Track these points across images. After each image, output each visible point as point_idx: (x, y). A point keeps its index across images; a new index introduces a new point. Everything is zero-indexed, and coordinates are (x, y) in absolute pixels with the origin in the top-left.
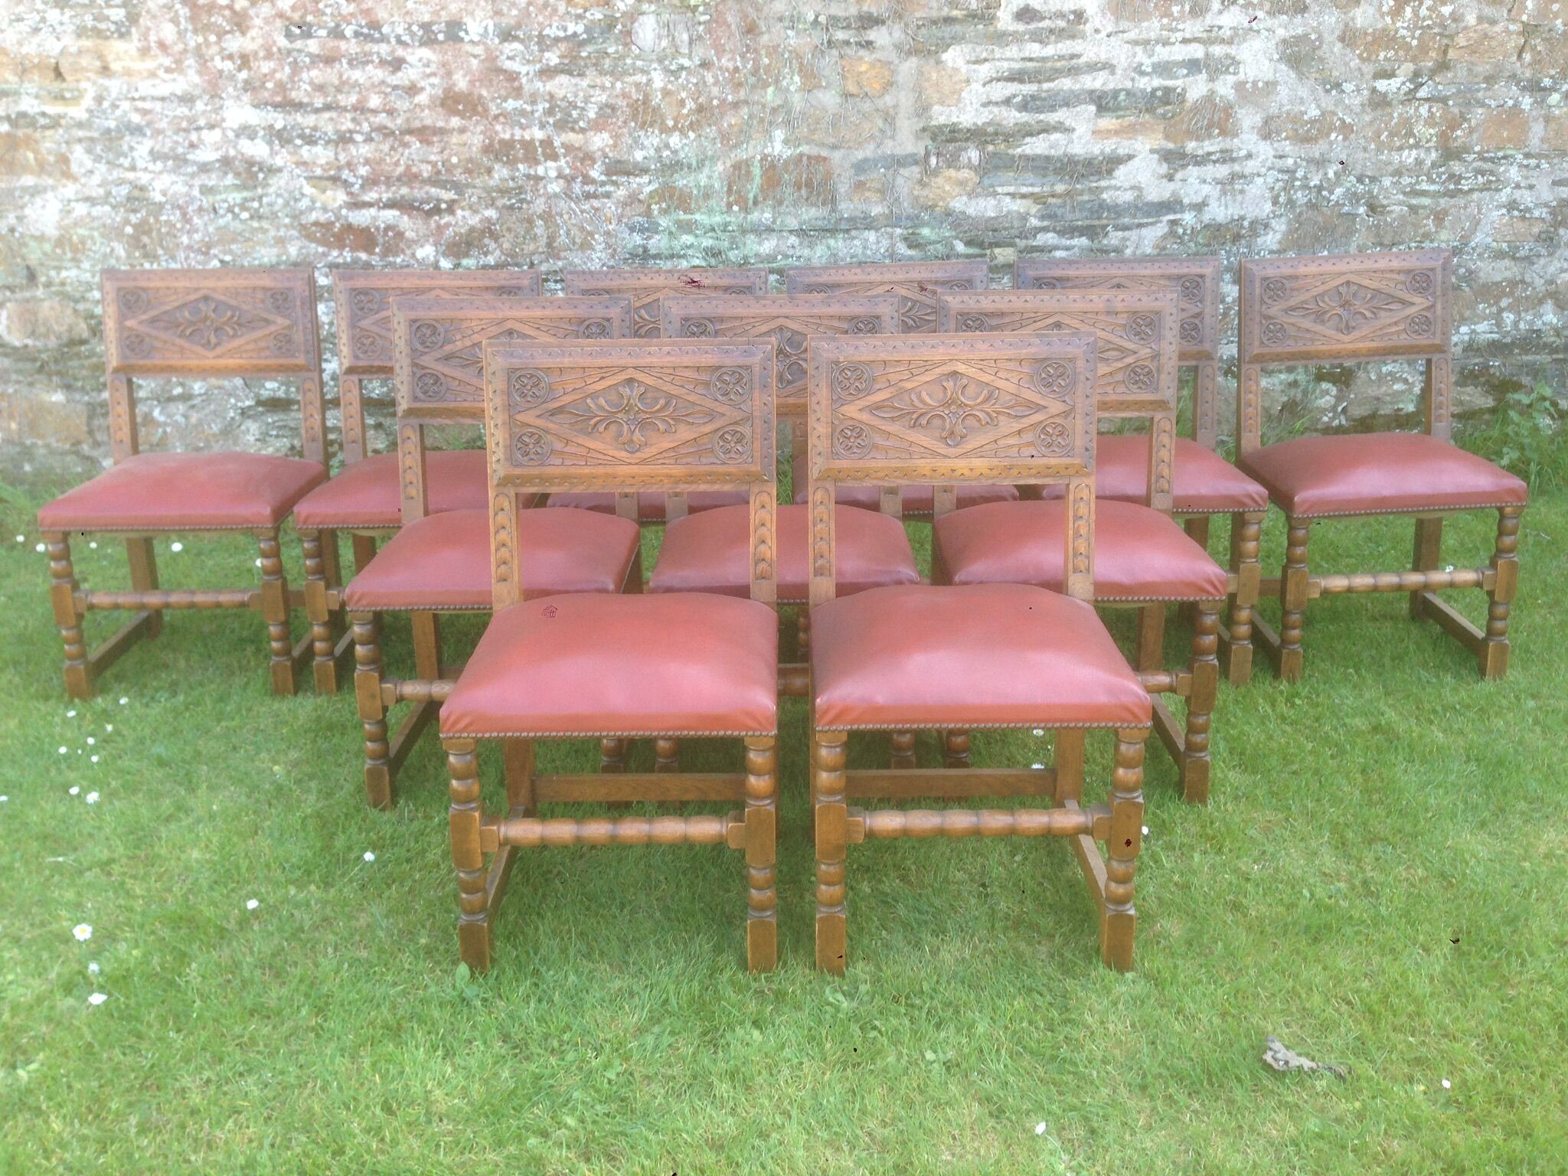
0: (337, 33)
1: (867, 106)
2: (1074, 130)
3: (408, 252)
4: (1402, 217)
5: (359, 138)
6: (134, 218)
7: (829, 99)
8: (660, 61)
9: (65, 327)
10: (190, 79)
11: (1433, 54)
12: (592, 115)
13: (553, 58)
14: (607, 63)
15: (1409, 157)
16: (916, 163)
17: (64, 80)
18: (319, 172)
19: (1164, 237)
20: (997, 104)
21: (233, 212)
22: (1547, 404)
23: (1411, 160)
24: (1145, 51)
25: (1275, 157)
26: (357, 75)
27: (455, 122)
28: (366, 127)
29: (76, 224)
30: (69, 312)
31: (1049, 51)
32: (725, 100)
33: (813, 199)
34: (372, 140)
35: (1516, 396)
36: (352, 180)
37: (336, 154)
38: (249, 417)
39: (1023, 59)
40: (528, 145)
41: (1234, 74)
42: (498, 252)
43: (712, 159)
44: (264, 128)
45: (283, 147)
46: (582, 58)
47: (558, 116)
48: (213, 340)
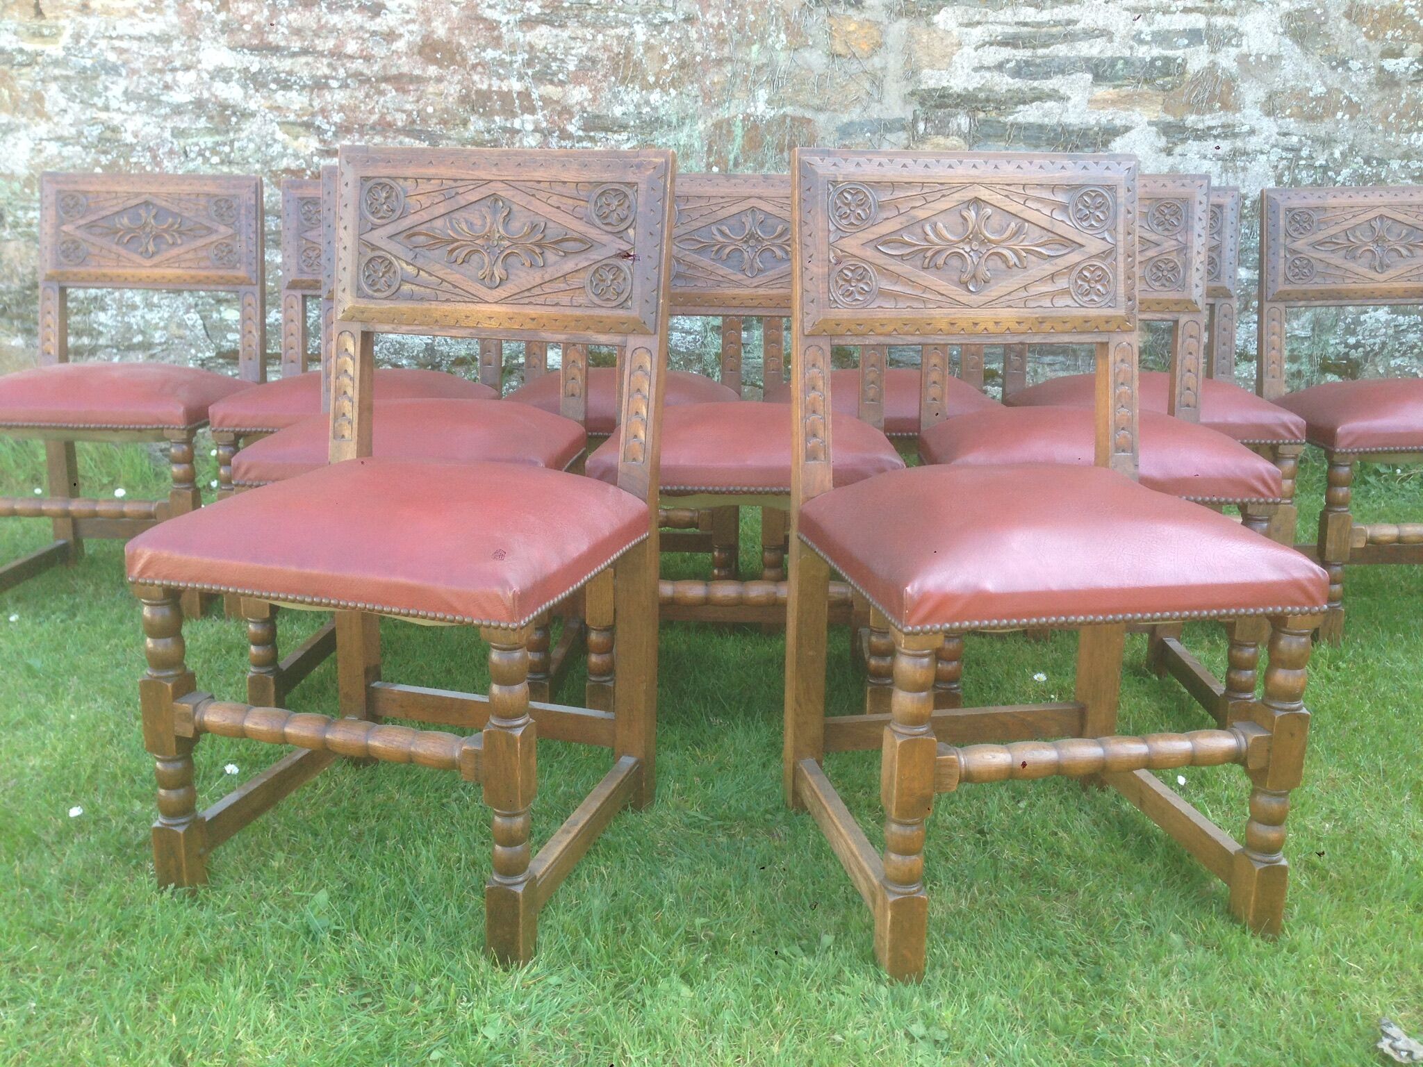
1: (854, 67)
2: (1069, 98)
5: (334, 84)
6: (104, 160)
7: (815, 59)
8: (644, 14)
10: (169, 19)
12: (572, 67)
13: (534, 8)
15: (1417, 140)
16: (904, 128)
17: (43, 17)
18: (292, 117)
20: (989, 68)
21: (203, 155)
23: (1420, 143)
24: (1145, 18)
25: (1279, 134)
26: (335, 19)
27: (433, 70)
28: (342, 73)
29: (46, 163)
31: (1045, 16)
32: (708, 56)
34: (347, 86)
36: (325, 126)
37: (311, 100)
39: (1017, 23)
40: (505, 97)
41: (1237, 46)
43: (692, 117)
44: (239, 71)
45: (257, 91)
46: (563, 8)
47: (538, 67)
48: (151, 248)
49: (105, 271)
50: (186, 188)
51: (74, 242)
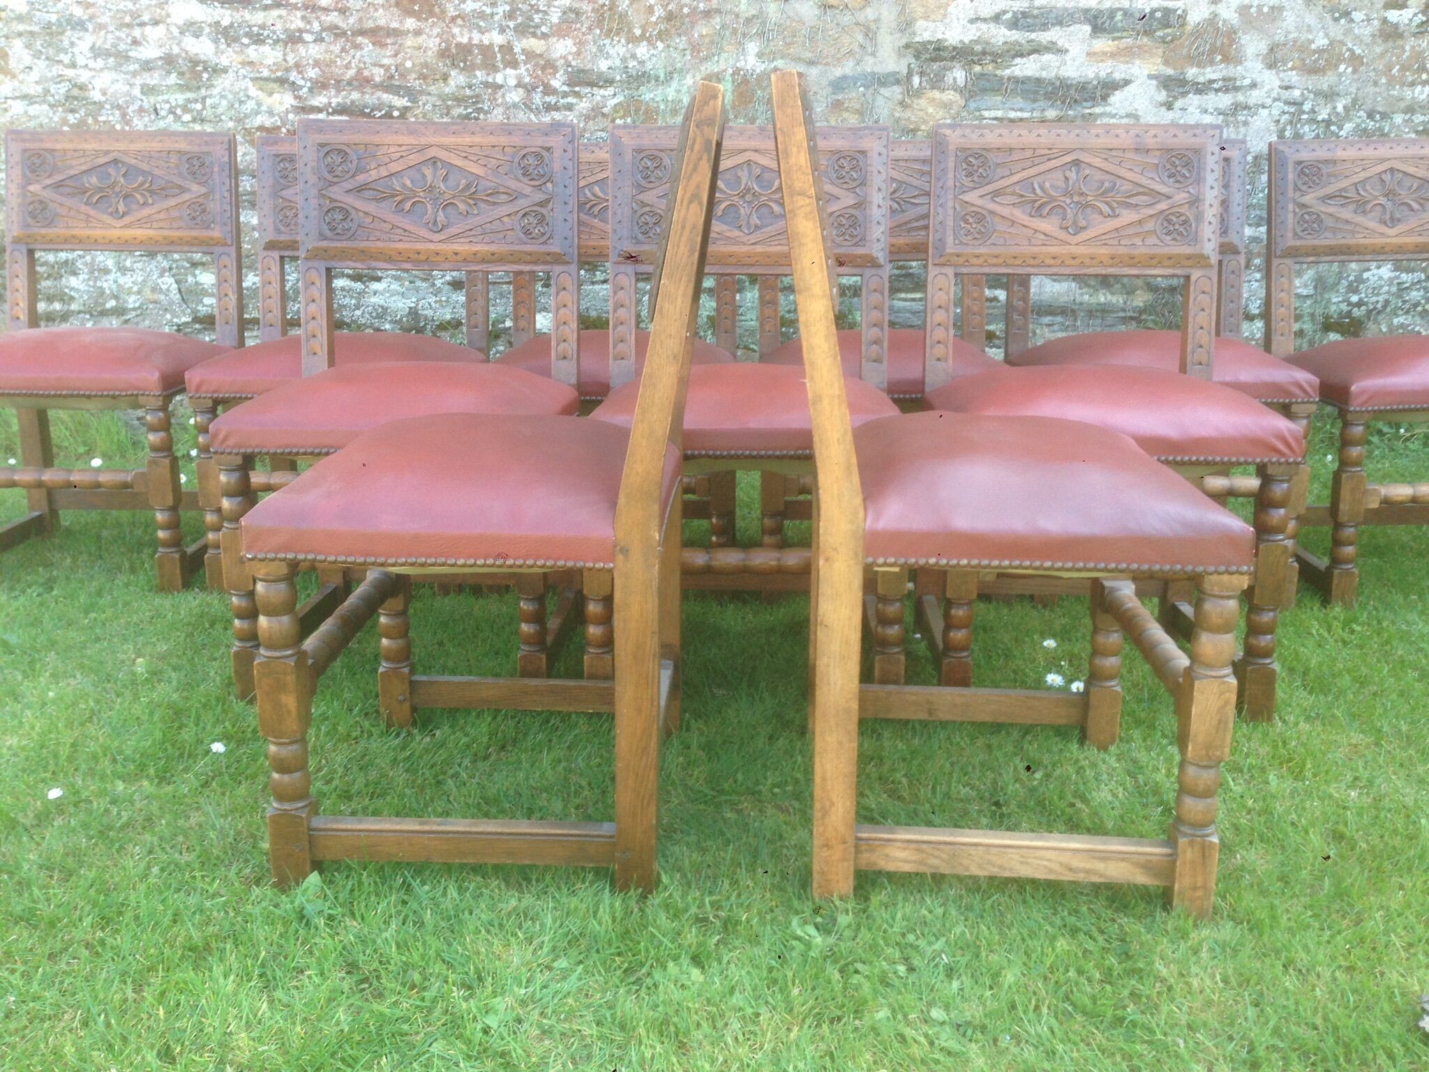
1: (846, 19)
2: (1067, 51)
5: (308, 37)
6: (72, 118)
7: (807, 10)
12: (555, 18)
16: (898, 82)
18: (266, 73)
20: (985, 20)
21: (174, 113)
23: (1424, 96)
25: (1281, 87)
27: (411, 23)
28: (316, 26)
32: (696, 8)
34: (322, 40)
36: (301, 82)
37: (285, 55)
40: (486, 50)
43: (681, 71)
44: (210, 25)
45: (229, 45)
47: (520, 20)
48: (121, 208)
49: (74, 232)
50: (156, 146)
51: (41, 202)
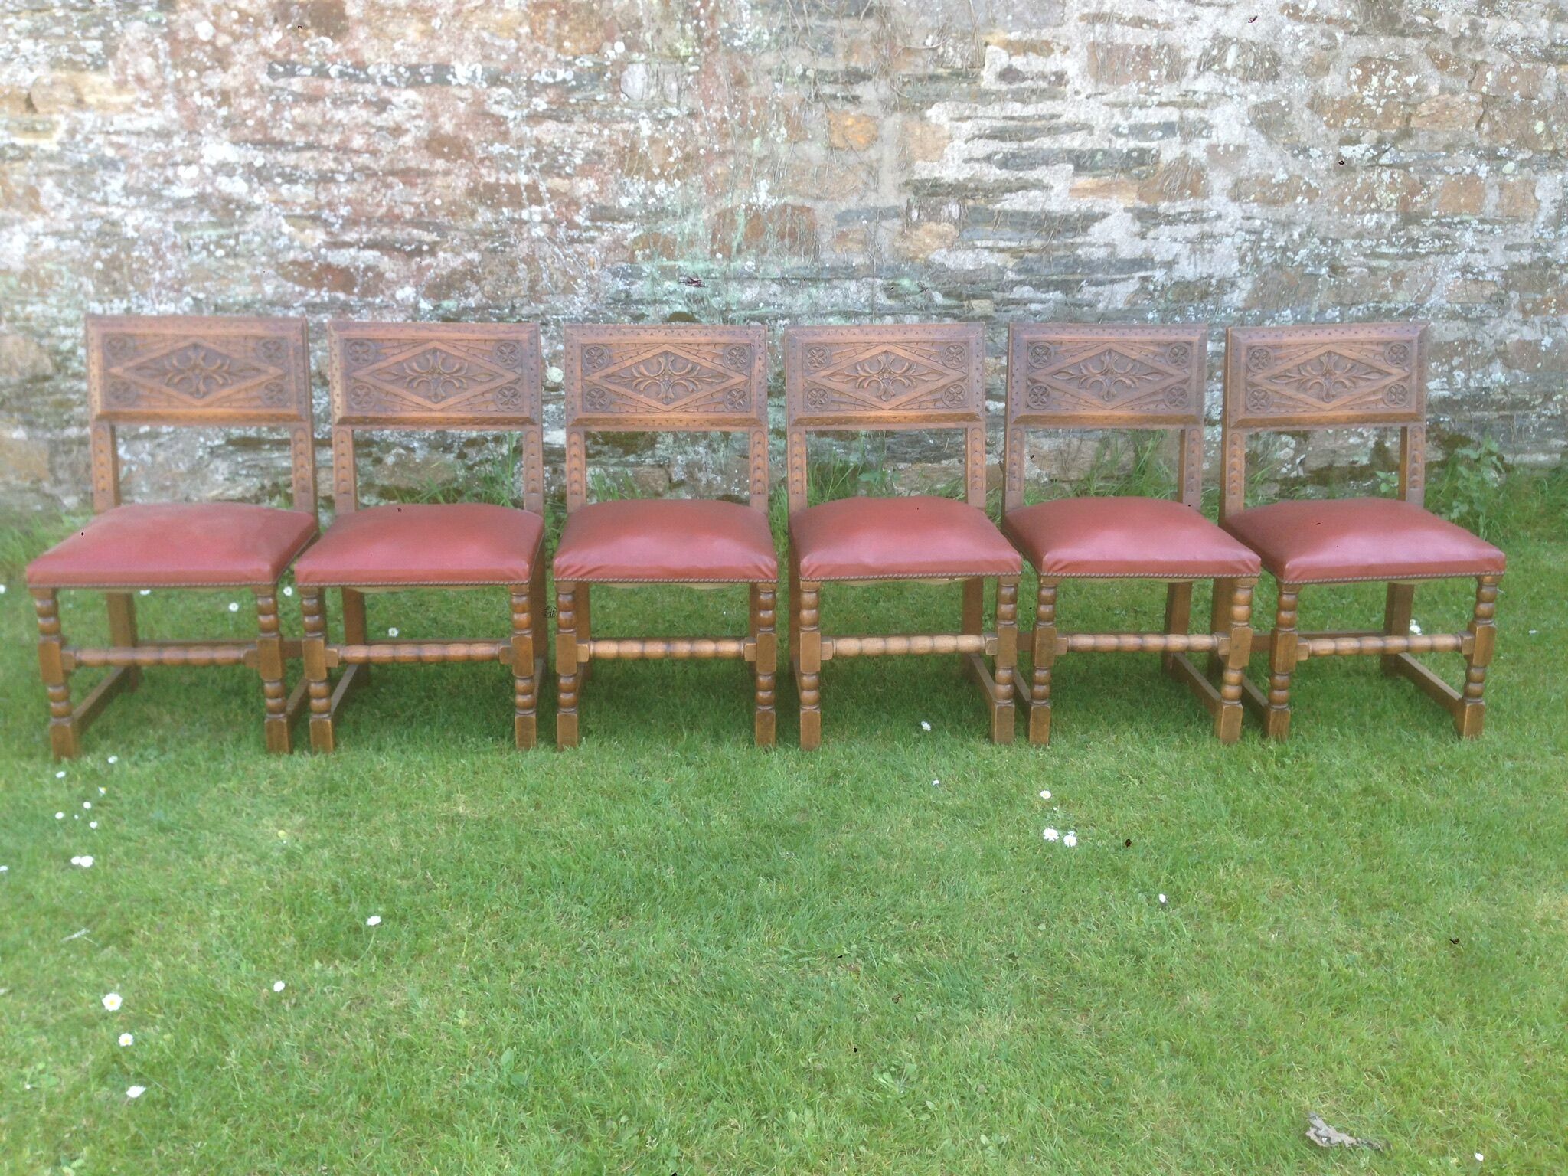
0: (321, 73)
1: (851, 159)
2: (1052, 188)
3: (388, 293)
4: (1362, 278)
5: (341, 178)
6: (104, 254)
7: (815, 151)
8: (649, 110)
9: (29, 363)
10: (168, 114)
11: (1396, 122)
12: (578, 161)
13: (541, 104)
14: (595, 110)
15: (1370, 221)
16: (898, 215)
17: (35, 111)
18: (298, 211)
19: (1136, 293)
20: (978, 160)
22: (1494, 458)
23: (1372, 224)
24: (1122, 113)
25: (1243, 218)
26: (340, 115)
27: (440, 164)
28: (348, 167)
29: (43, 258)
30: (33, 347)
31: (1030, 110)
32: (711, 150)
33: (796, 248)
34: (354, 180)
35: (1465, 451)
36: (332, 219)
37: (317, 193)
38: (218, 456)
39: (1005, 118)
40: (513, 190)
41: (1207, 137)
42: (479, 294)
43: (697, 207)
44: (243, 166)
45: (262, 185)
46: (570, 105)
47: (545, 161)
48: (202, 388)
49: (158, 411)
51: (124, 383)
